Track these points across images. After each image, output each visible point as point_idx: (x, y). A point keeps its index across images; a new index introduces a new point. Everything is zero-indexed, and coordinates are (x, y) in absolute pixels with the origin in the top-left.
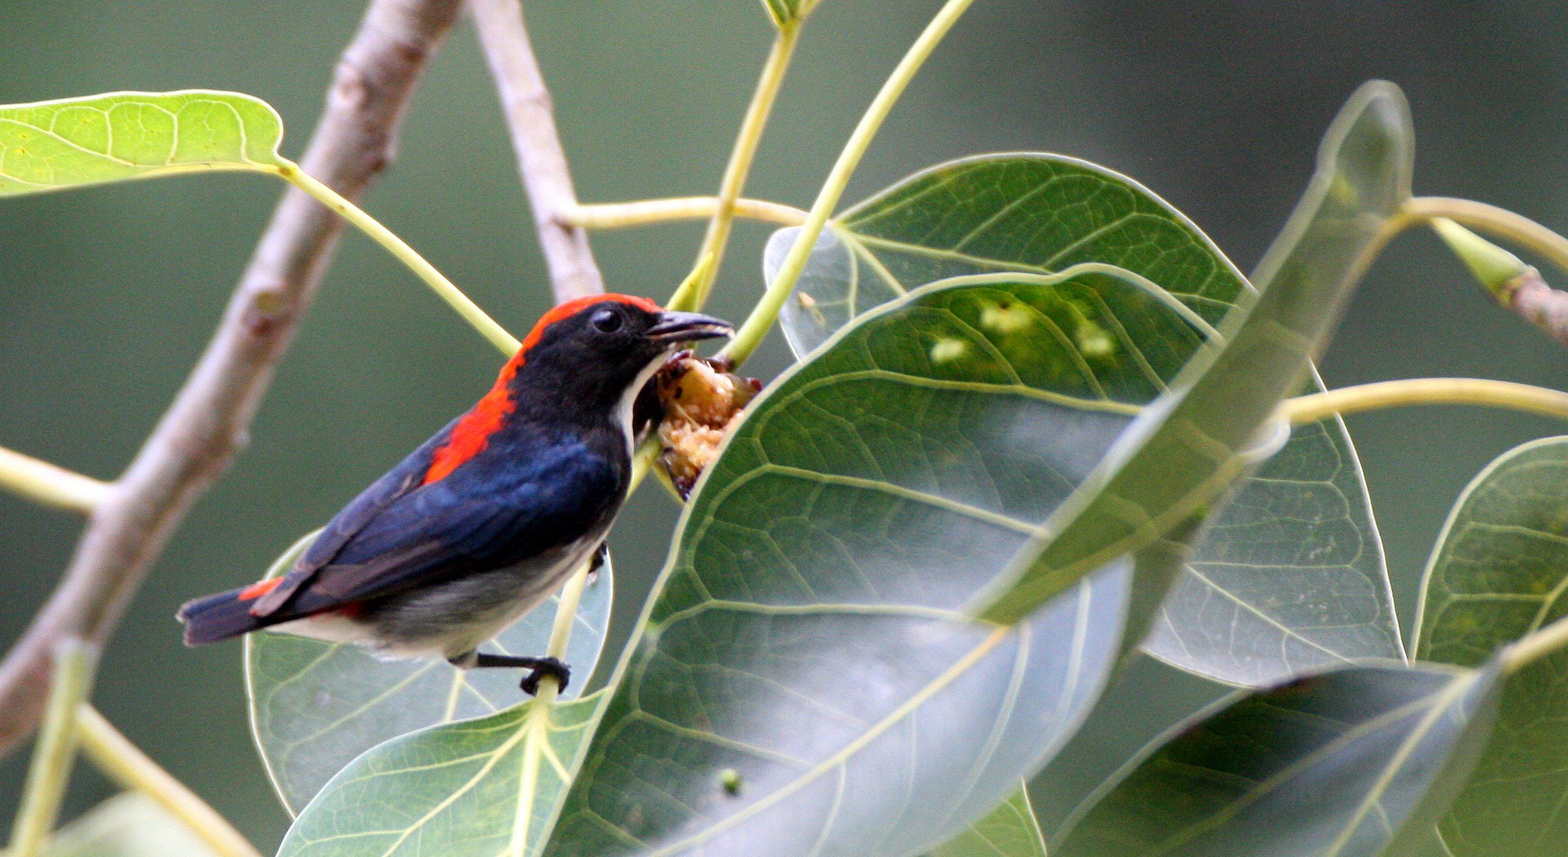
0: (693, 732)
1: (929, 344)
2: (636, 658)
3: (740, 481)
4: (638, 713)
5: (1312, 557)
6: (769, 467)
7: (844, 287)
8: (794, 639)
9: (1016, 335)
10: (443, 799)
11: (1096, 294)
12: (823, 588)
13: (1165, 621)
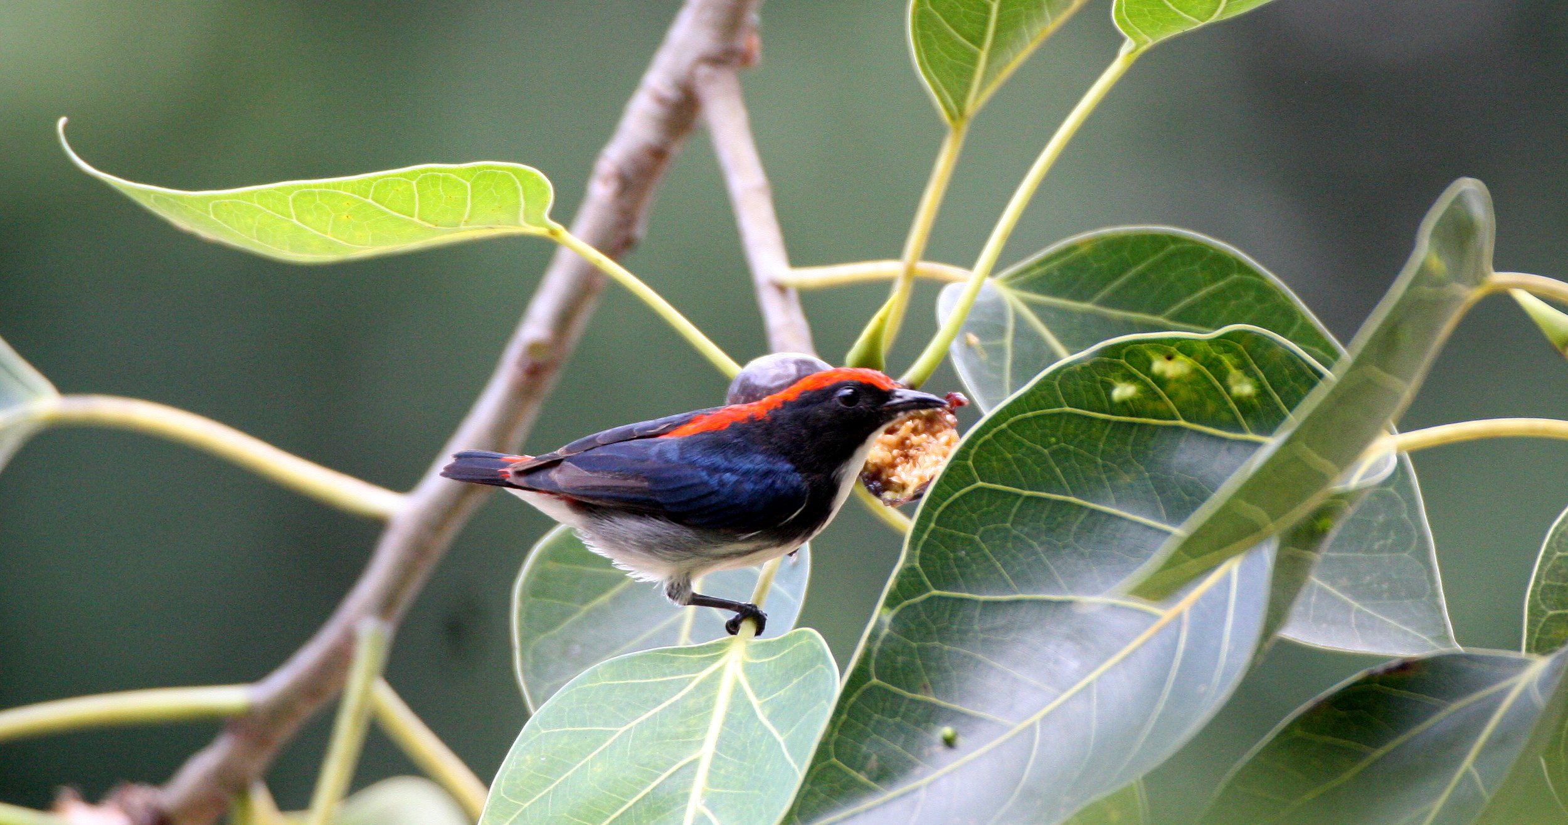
0: (918, 697)
1: (1109, 387)
2: (873, 637)
3: (957, 495)
4: (875, 681)
5: (1376, 547)
6: (980, 484)
7: (1001, 331)
8: (1000, 621)
9: (1178, 380)
10: (655, 707)
11: (1242, 348)
12: (1023, 580)
13: (1297, 608)
